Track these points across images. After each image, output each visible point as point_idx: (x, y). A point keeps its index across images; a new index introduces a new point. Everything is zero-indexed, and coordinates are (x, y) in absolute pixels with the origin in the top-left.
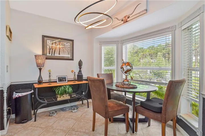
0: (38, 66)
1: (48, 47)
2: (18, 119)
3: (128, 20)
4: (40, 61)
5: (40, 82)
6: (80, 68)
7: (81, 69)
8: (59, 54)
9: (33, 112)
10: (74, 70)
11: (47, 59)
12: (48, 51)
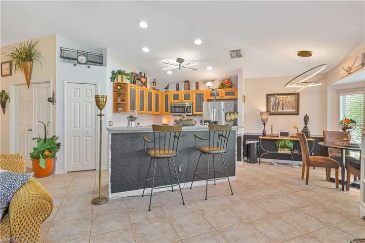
0: (262, 121)
1: (272, 104)
2: (249, 160)
3: (351, 72)
4: (264, 117)
5: (264, 135)
6: (306, 124)
7: (308, 125)
8: (283, 110)
9: (258, 159)
10: (297, 126)
11: (270, 115)
12: (271, 107)
